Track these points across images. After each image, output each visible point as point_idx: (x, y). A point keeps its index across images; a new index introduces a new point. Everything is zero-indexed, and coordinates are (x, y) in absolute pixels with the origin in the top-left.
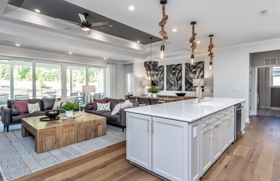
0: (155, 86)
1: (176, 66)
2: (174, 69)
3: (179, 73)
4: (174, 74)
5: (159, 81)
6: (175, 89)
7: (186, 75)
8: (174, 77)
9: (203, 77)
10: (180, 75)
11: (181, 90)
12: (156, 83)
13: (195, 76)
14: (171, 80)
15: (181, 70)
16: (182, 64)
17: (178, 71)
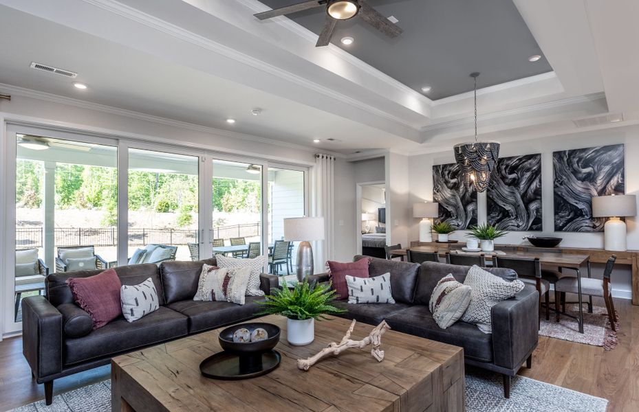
0: (449, 219)
1: (520, 159)
2: (513, 169)
3: (530, 181)
4: (515, 183)
5: (460, 204)
6: (518, 226)
7: (555, 187)
8: (513, 193)
9: (623, 192)
10: (533, 186)
11: (540, 229)
12: (450, 209)
13: (592, 188)
14: (504, 200)
15: (538, 173)
16: (540, 154)
17: (528, 174)
